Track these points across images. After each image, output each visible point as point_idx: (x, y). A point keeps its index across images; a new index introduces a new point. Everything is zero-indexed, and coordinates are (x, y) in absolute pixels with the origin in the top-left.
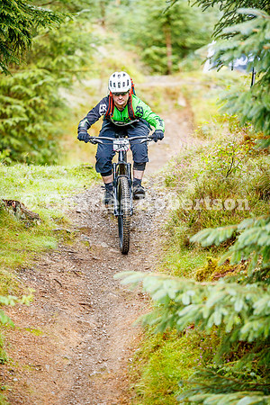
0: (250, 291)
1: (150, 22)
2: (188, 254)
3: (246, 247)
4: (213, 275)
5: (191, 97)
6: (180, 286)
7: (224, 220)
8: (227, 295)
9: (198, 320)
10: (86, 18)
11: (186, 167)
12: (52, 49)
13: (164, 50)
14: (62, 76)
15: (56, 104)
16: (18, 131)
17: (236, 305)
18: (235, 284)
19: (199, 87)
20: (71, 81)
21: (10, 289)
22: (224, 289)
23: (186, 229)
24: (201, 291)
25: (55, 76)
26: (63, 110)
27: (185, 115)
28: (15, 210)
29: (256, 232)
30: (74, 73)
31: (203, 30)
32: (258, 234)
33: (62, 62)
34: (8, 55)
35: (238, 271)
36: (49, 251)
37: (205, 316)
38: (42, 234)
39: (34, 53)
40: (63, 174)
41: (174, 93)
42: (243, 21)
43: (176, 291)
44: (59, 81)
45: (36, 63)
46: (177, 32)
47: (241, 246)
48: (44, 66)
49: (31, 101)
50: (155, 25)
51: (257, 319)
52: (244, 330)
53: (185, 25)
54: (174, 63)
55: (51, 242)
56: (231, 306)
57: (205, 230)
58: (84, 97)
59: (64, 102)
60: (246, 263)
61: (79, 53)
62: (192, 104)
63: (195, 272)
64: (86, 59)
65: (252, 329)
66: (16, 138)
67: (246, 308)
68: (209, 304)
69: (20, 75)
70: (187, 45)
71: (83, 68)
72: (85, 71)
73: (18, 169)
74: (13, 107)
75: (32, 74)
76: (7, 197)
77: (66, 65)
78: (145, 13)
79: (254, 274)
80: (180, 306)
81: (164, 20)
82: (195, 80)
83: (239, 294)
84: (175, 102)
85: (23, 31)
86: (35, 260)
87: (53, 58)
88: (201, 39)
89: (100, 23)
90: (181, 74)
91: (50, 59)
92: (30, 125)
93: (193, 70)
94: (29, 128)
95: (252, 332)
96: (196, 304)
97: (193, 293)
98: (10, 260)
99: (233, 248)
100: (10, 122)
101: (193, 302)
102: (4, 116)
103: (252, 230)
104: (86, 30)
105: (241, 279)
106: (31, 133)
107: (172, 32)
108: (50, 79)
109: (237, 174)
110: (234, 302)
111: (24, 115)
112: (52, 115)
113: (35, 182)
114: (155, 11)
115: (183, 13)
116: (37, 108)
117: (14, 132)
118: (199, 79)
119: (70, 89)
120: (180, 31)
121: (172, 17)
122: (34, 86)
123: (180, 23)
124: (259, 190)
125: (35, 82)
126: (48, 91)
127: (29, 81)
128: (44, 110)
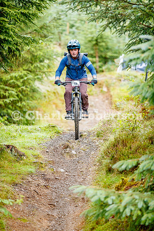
0: (147, 197)
1: (86, 43)
2: (110, 175)
3: (144, 171)
4: (125, 187)
5: (110, 86)
6: (107, 194)
7: (131, 156)
8: (134, 199)
9: (117, 213)
10: (51, 41)
11: (108, 126)
12: (31, 59)
13: (94, 59)
14: (37, 75)
15: (34, 91)
16: (12, 106)
17: (139, 204)
18: (138, 192)
19: (114, 81)
20: (42, 77)
21: (9, 196)
22: (131, 195)
23: (109, 161)
24: (119, 196)
25: (33, 75)
26: (38, 93)
27: (107, 96)
28: (11, 151)
29: (150, 162)
30: (44, 73)
31: (116, 48)
32: (151, 164)
33: (37, 66)
34: (8, 62)
35: (139, 185)
36: (31, 174)
37: (121, 211)
38: (27, 165)
39: (21, 61)
40: (38, 130)
41: (100, 84)
42: (142, 42)
43: (104, 196)
44: (36, 77)
45: (22, 67)
46: (102, 49)
47: (141, 171)
48: (27, 68)
49: (20, 89)
50: (89, 45)
51: (151, 212)
52: (143, 219)
53: (106, 45)
54: (100, 67)
55: (32, 169)
56: (136, 205)
57: (120, 162)
58: (49, 87)
59: (38, 89)
60: (143, 181)
61: (46, 61)
62: (110, 90)
63: (114, 186)
64: (51, 64)
65: (148, 218)
66: (11, 110)
67: (145, 206)
68: (123, 203)
69: (13, 74)
70: (108, 57)
71: (49, 70)
72: (50, 72)
73: (12, 127)
74: (10, 92)
75: (20, 74)
76: (7, 143)
77: (39, 68)
78: (83, 38)
79: (148, 186)
80: (107, 205)
81: (94, 42)
82: (113, 76)
83: (141, 198)
84: (101, 89)
85: (16, 49)
86: (23, 179)
87: (32, 64)
88: (115, 53)
89: (58, 44)
90: (104, 73)
91: (30, 65)
92: (20, 102)
93: (112, 71)
94: (19, 104)
95: (148, 220)
96: (116, 204)
97: (114, 198)
98: (8, 179)
99: (136, 172)
100: (7, 101)
101: (114, 202)
102: (5, 97)
103: (147, 162)
104: (50, 48)
105: (141, 189)
106: (20, 107)
107: (99, 49)
108: (31, 76)
109: (138, 130)
110: (138, 203)
111: (16, 97)
112: (31, 97)
113: (23, 134)
114: (89, 37)
115: (106, 39)
116: (23, 93)
117: (10, 106)
118: (115, 76)
119: (42, 82)
120: (104, 49)
121: (99, 40)
122: (21, 80)
123: (103, 44)
124: (151, 139)
125: (22, 78)
126: (29, 83)
127: (18, 77)
128: (27, 94)
